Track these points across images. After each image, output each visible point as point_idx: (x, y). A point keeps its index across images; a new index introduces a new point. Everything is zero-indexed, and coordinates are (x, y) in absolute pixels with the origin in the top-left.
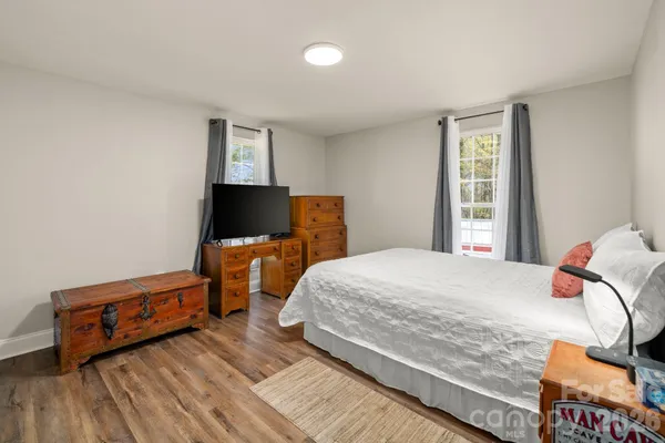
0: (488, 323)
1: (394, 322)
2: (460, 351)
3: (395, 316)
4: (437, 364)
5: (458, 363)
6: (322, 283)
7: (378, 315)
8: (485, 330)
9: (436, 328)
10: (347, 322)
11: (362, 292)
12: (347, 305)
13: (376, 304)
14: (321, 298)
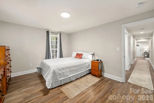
0: (85, 62)
1: (76, 68)
2: (83, 67)
3: (76, 67)
4: (81, 71)
5: (83, 69)
6: (60, 69)
7: (73, 68)
8: (85, 63)
9: (81, 66)
10: (68, 74)
11: (70, 66)
12: (67, 70)
13: (73, 67)
14: (60, 72)
